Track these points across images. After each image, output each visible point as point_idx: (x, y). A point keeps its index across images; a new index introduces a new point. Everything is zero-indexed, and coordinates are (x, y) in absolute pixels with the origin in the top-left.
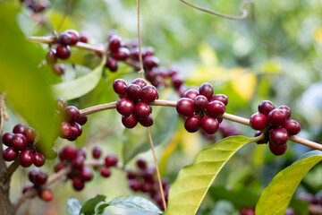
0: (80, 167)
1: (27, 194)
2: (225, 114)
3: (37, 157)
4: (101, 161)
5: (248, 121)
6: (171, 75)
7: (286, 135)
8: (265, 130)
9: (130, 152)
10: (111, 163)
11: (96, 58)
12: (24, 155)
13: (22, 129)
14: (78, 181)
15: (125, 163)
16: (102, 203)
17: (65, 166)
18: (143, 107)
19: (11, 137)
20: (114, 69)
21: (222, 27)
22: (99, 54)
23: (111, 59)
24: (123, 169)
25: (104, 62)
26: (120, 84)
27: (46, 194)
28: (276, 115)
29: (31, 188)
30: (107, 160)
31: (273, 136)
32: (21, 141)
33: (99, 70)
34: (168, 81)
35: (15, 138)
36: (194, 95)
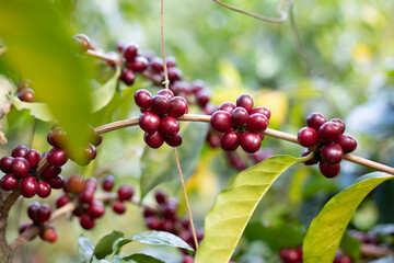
0: (89, 201)
1: (26, 233)
2: (268, 130)
3: (41, 186)
4: (114, 195)
5: (295, 137)
6: (195, 91)
7: (340, 152)
8: (315, 147)
9: (149, 183)
10: (125, 196)
11: (109, 69)
12: (26, 183)
13: (23, 152)
14: (88, 218)
15: (143, 196)
16: (121, 239)
17: (71, 200)
18: (172, 123)
19: (9, 161)
20: (129, 83)
21: (243, 44)
22: (112, 64)
23: (125, 70)
24: (140, 204)
25: (118, 73)
26: (143, 95)
27: (49, 233)
28: (329, 128)
29: (31, 227)
30: (120, 192)
31: (325, 154)
32: (23, 166)
33: (112, 82)
34: (192, 98)
35: (15, 162)
36: (230, 109)
